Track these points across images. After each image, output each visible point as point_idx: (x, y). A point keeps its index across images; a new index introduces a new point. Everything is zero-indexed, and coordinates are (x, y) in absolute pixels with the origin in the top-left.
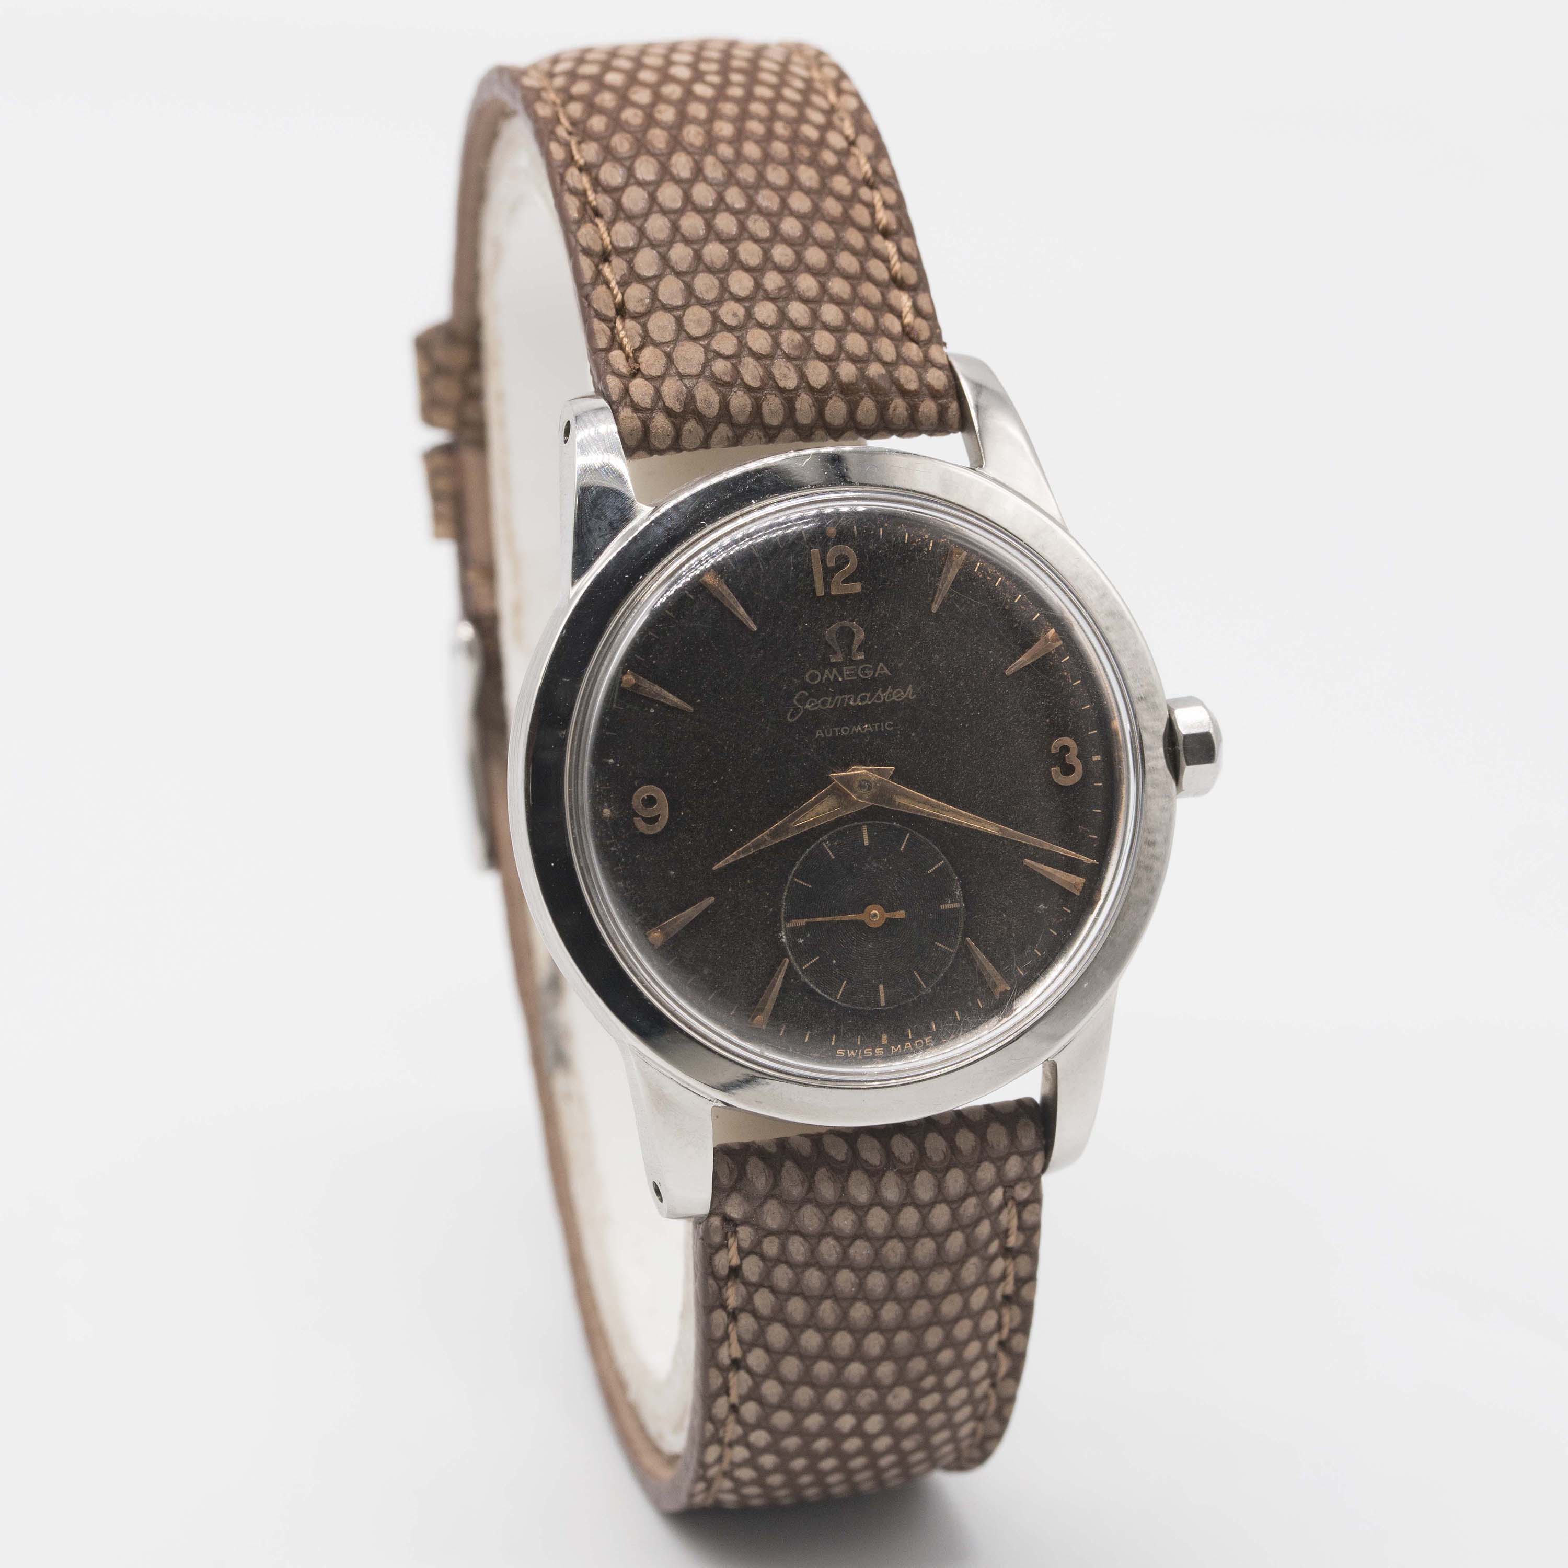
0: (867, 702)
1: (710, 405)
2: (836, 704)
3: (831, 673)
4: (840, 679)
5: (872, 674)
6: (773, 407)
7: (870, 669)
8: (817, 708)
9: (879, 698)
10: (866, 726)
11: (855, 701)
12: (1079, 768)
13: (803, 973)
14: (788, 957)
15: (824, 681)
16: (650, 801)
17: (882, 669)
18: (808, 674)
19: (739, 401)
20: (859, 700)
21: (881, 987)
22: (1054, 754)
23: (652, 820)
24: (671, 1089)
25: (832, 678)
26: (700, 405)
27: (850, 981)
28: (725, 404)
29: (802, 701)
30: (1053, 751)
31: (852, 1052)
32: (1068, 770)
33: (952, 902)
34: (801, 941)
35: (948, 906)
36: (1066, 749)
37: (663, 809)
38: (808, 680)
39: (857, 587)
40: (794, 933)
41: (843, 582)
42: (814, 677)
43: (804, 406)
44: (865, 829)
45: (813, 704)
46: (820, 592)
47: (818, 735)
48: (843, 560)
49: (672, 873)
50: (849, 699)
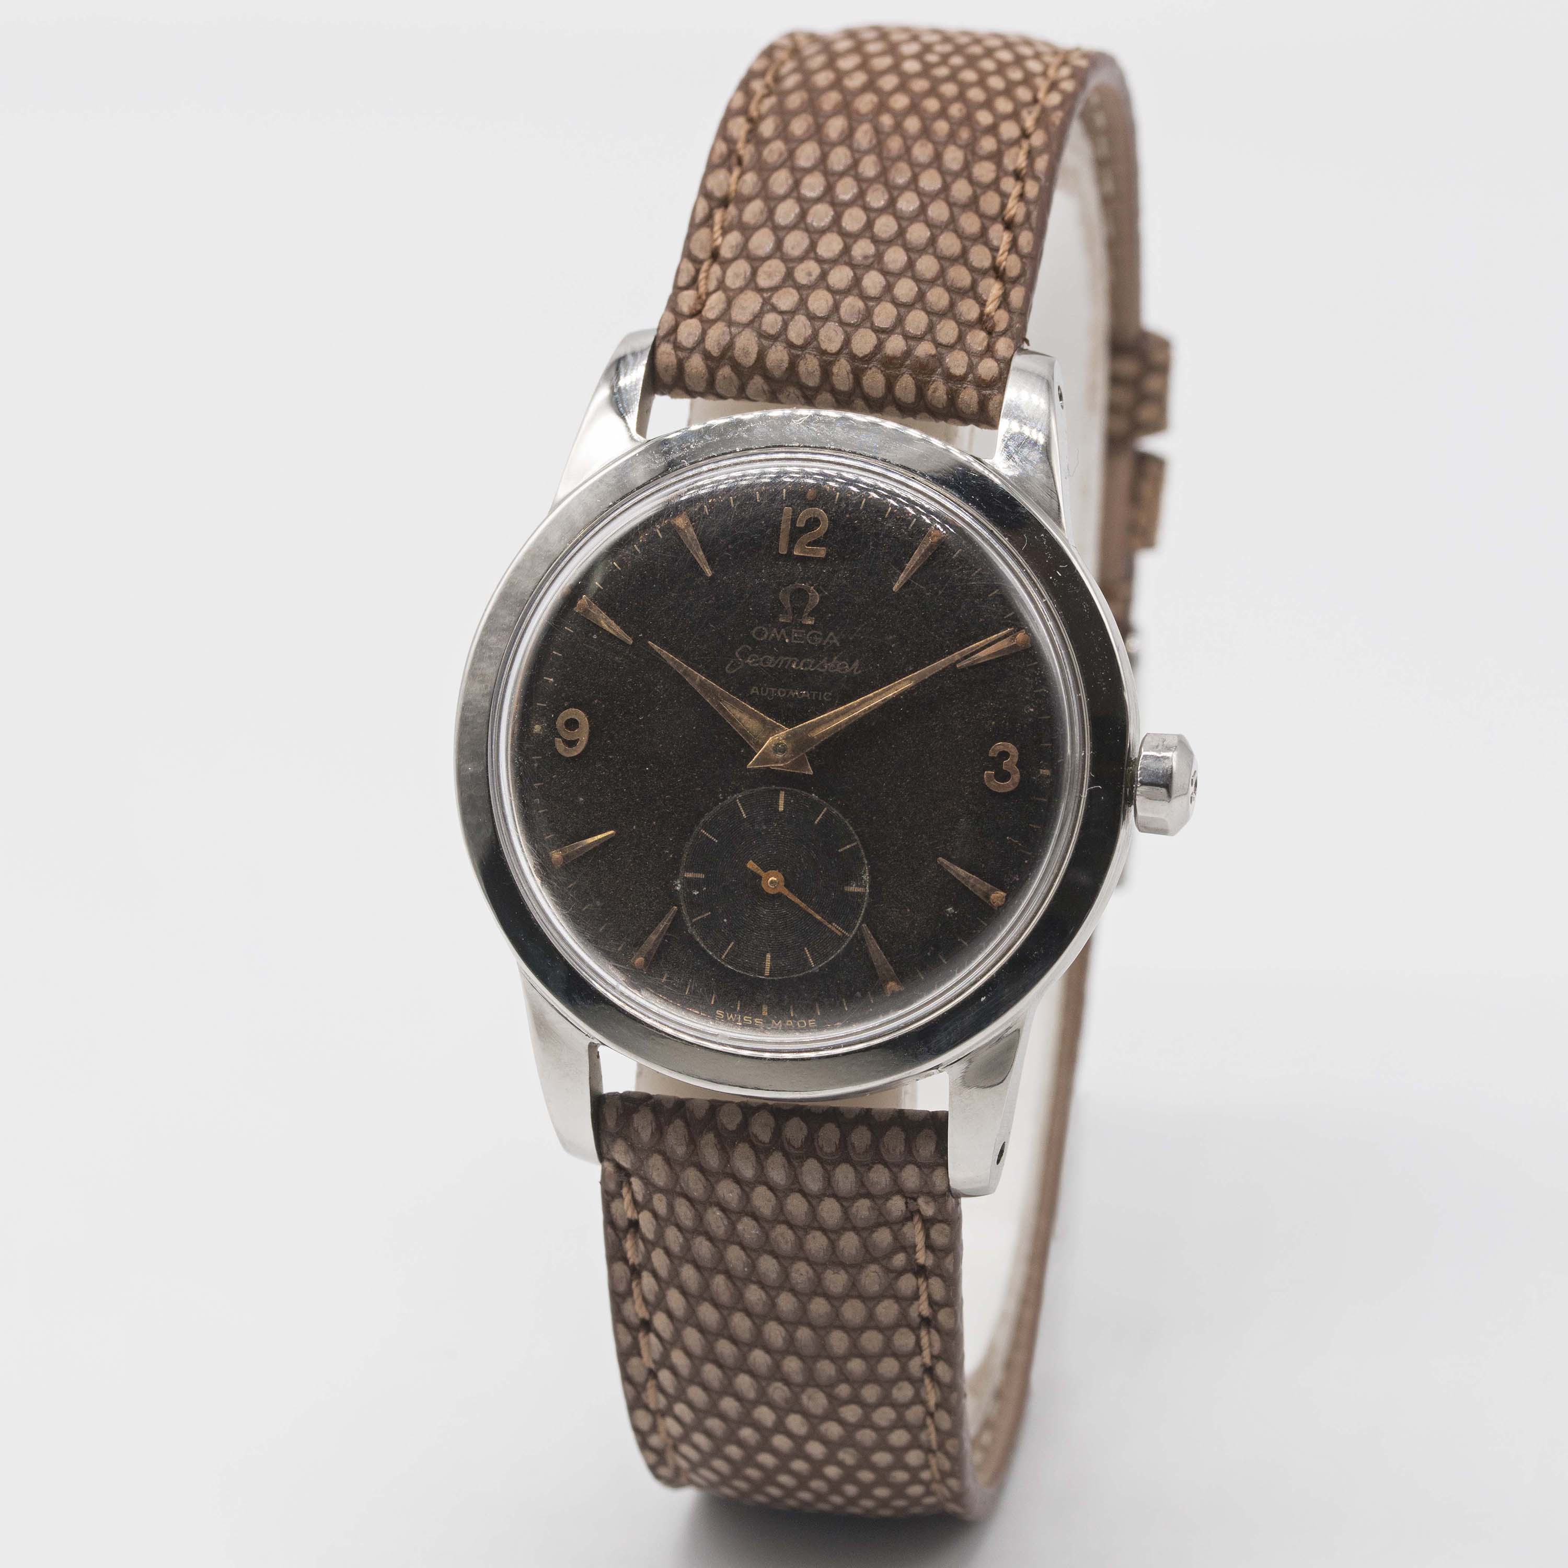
0: (809, 668)
1: (747, 354)
2: (778, 665)
3: (779, 632)
4: (787, 641)
5: (820, 642)
6: (809, 367)
7: (818, 636)
8: (757, 665)
9: (823, 667)
10: (804, 692)
11: (797, 666)
12: (1016, 777)
13: (692, 926)
14: (679, 906)
15: (769, 640)
16: (572, 724)
17: (831, 638)
18: (755, 629)
19: (777, 356)
20: (802, 664)
21: (768, 956)
22: (993, 758)
23: (571, 744)
24: (552, 1016)
25: (779, 637)
26: (738, 352)
27: (738, 943)
28: (761, 355)
29: (744, 655)
30: (991, 754)
31: (731, 1016)
32: (1003, 776)
33: (857, 886)
34: (696, 893)
35: (853, 888)
36: (1004, 755)
37: (583, 735)
38: (754, 636)
39: (822, 552)
40: (689, 883)
41: (809, 545)
42: (760, 634)
43: (842, 371)
44: (782, 795)
45: (754, 660)
46: (783, 551)
47: (753, 692)
48: (813, 523)
49: (581, 799)
50: (792, 662)
